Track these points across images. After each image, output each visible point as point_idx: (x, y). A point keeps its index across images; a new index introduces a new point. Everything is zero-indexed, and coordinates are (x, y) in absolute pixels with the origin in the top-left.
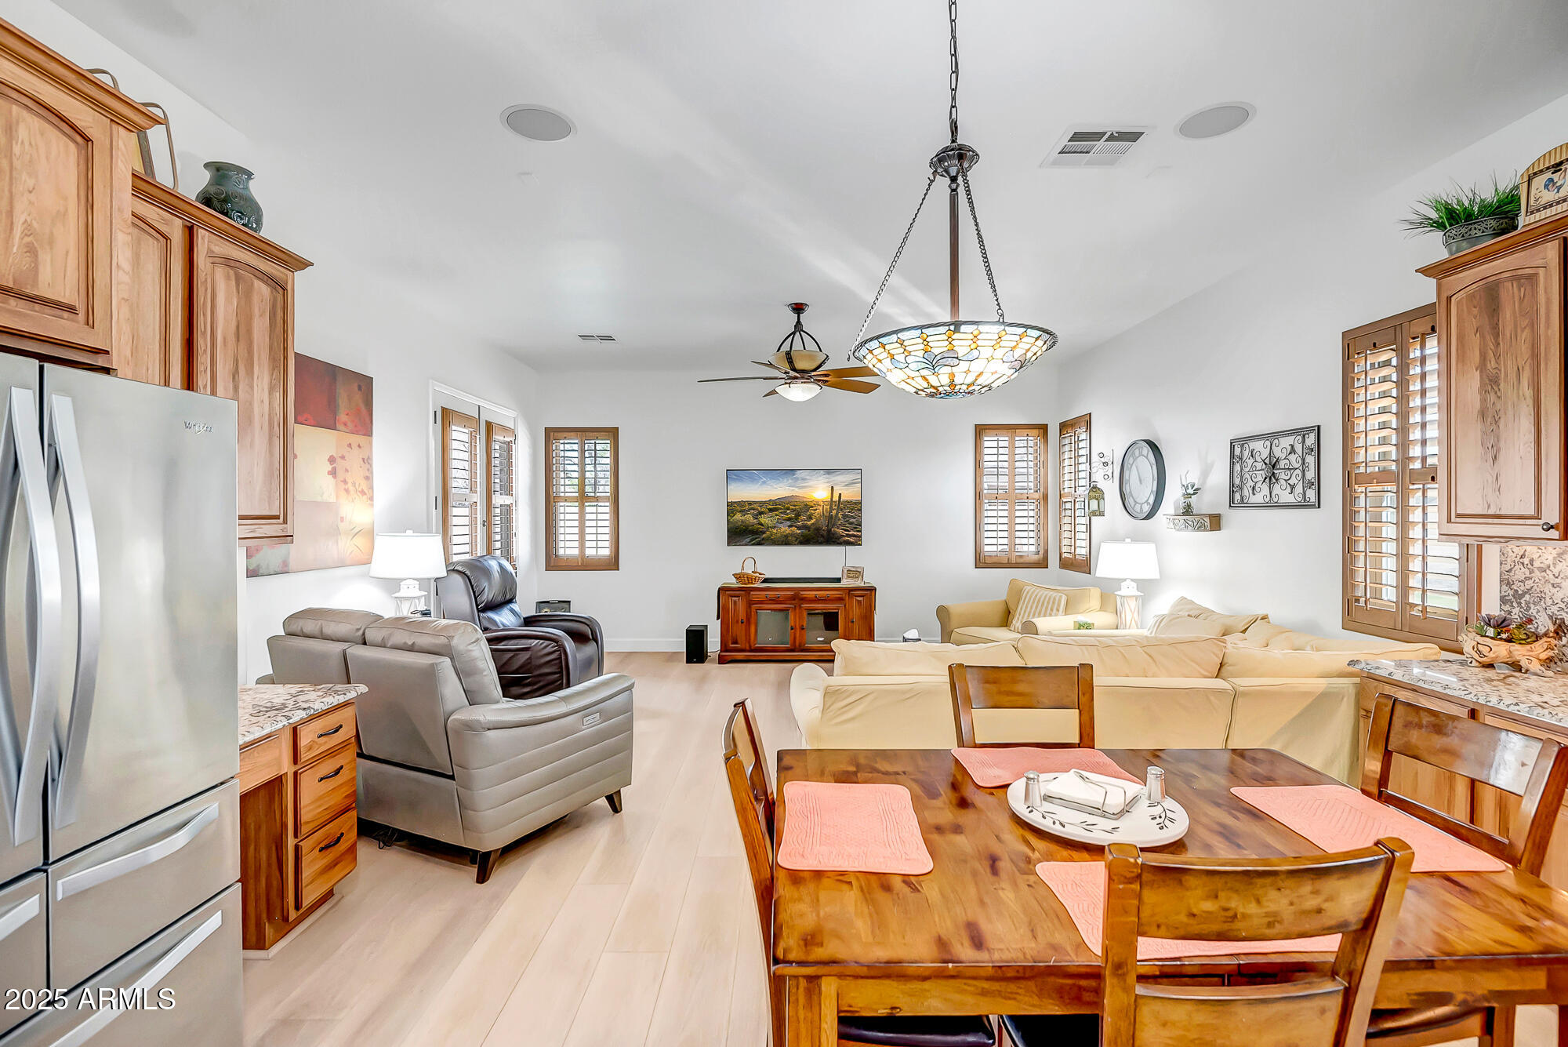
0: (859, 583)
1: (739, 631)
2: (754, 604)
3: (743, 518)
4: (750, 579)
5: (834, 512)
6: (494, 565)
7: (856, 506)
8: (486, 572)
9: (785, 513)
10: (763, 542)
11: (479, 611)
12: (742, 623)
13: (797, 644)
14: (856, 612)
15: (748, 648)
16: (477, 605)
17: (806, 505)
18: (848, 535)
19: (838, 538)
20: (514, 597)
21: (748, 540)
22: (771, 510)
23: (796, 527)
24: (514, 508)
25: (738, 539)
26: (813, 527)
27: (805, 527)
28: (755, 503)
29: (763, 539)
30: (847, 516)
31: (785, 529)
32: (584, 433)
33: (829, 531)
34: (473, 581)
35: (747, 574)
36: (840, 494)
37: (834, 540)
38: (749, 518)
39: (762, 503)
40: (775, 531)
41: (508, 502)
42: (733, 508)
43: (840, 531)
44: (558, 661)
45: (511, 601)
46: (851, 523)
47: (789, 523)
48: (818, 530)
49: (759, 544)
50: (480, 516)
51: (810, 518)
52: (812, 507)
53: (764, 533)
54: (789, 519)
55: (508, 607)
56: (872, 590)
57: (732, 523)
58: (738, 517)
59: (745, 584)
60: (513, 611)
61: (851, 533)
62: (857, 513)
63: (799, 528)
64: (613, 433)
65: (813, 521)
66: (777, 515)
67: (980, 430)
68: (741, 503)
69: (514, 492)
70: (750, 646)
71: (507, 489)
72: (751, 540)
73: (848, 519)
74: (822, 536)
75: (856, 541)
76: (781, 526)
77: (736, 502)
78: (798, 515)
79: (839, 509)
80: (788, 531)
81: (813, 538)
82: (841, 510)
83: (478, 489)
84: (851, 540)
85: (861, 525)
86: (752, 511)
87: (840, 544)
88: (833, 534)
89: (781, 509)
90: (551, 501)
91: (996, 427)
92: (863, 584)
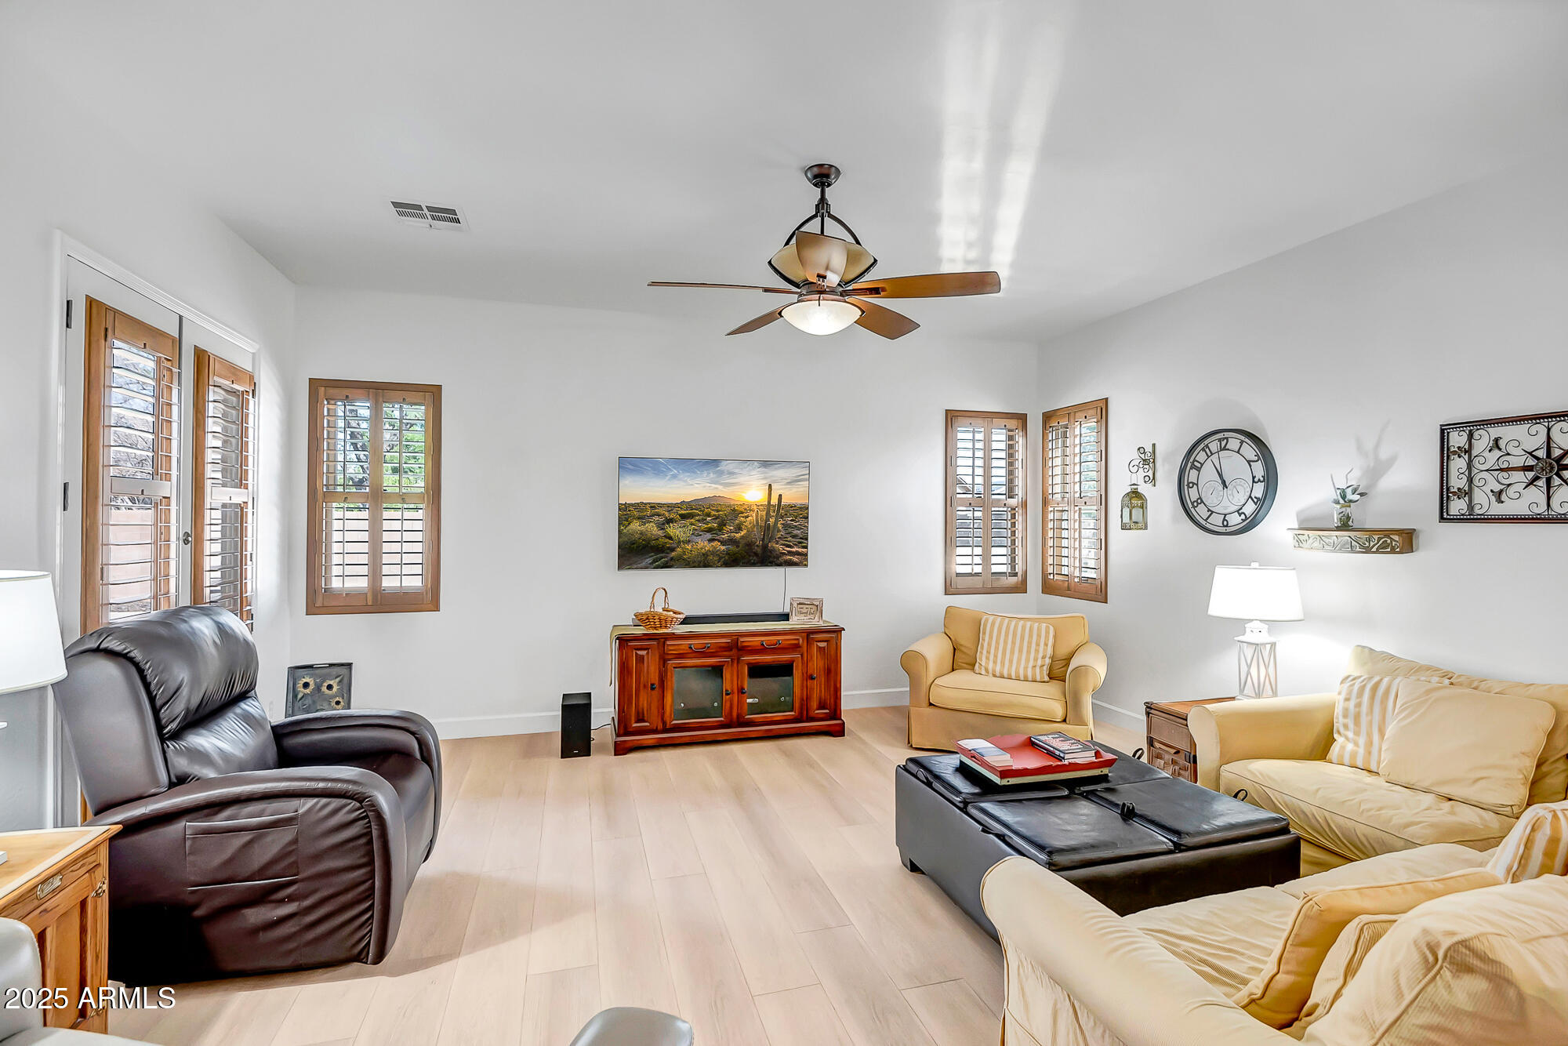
0: (815, 622)
1: (645, 700)
2: (670, 660)
3: (643, 528)
4: (664, 622)
5: (772, 520)
6: (203, 627)
7: (801, 512)
8: (185, 647)
9: (703, 521)
10: (672, 563)
11: (163, 739)
12: (652, 689)
13: (735, 714)
14: (817, 664)
15: (660, 726)
16: (160, 728)
17: (734, 510)
18: (790, 553)
19: (778, 557)
20: (252, 687)
21: (649, 560)
22: (683, 517)
23: (719, 541)
24: (250, 510)
25: (634, 559)
26: (743, 542)
27: (732, 541)
28: (661, 505)
29: (672, 559)
30: (790, 526)
31: (703, 544)
32: (379, 391)
33: (765, 547)
34: (149, 673)
35: (656, 613)
36: (780, 496)
37: (771, 559)
38: (652, 529)
39: (671, 507)
40: (689, 547)
41: (237, 500)
42: (627, 513)
43: (780, 548)
44: (363, 841)
45: (243, 696)
46: (794, 537)
47: (709, 536)
48: (750, 545)
49: (666, 566)
50: (178, 522)
51: (739, 528)
52: (742, 513)
53: (673, 550)
54: (710, 530)
55: (238, 710)
56: (838, 631)
57: (625, 535)
58: (635, 526)
59: (655, 628)
60: (248, 719)
61: (794, 550)
62: (802, 521)
63: (723, 543)
64: (432, 395)
65: (742, 533)
66: (692, 524)
67: (952, 417)
68: (637, 506)
69: (250, 482)
70: (664, 723)
71: (237, 476)
72: (654, 562)
73: (790, 530)
74: (756, 554)
75: (801, 560)
76: (698, 539)
77: (632, 505)
78: (722, 524)
79: (779, 516)
80: (708, 547)
81: (743, 558)
82: (782, 517)
83: (174, 472)
84: (795, 559)
85: (807, 539)
86: (656, 518)
87: (780, 565)
88: (771, 551)
89: (699, 515)
90: (318, 498)
91: (973, 414)
92: (821, 623)
